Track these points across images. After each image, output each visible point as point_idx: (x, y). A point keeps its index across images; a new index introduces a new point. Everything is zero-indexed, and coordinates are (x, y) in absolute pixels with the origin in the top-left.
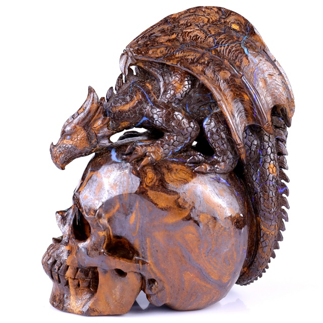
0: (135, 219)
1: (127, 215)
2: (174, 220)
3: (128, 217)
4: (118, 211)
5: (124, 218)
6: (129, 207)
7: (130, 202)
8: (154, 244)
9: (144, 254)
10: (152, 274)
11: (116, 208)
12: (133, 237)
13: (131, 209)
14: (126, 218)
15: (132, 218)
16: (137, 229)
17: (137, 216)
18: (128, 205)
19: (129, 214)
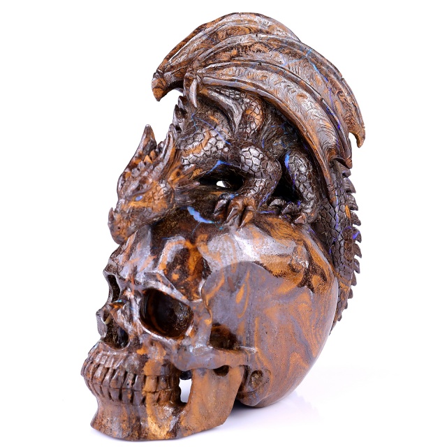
0: (244, 295)
1: (232, 292)
2: (289, 289)
3: (234, 294)
4: (222, 288)
5: (228, 296)
6: (237, 280)
7: (239, 274)
8: (263, 325)
9: (250, 340)
10: (258, 364)
11: (220, 285)
12: (238, 320)
13: (239, 282)
14: (231, 296)
15: (240, 294)
16: (245, 309)
17: (245, 291)
18: (235, 279)
19: (235, 290)
